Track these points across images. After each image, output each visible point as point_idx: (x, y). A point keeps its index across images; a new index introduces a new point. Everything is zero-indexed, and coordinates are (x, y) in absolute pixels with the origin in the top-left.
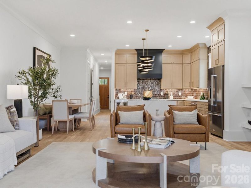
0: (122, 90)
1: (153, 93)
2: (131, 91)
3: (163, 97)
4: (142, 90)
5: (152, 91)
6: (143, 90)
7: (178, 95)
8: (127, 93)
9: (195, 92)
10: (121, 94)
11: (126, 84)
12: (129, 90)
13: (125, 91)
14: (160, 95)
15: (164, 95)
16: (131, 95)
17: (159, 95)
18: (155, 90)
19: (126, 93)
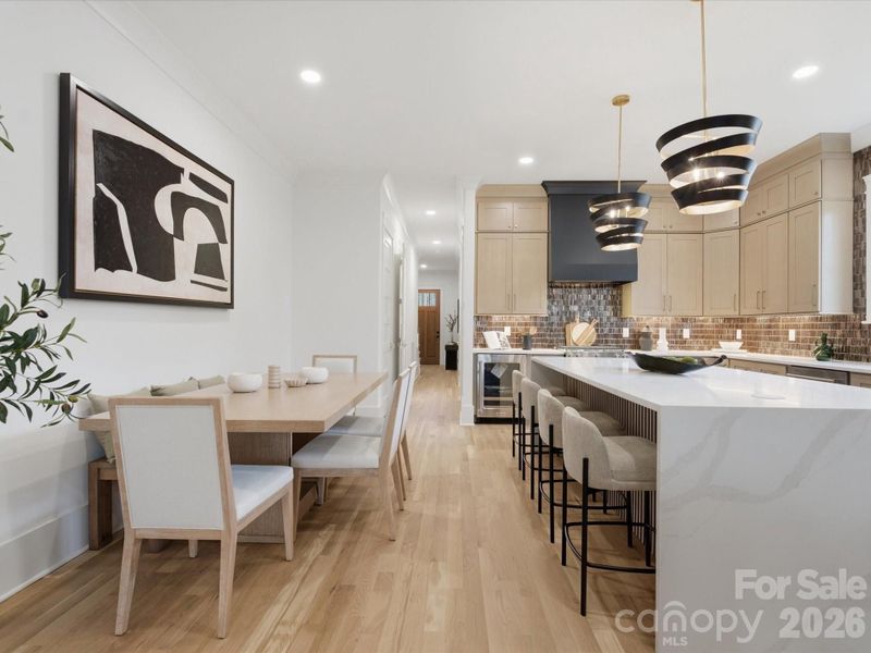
0: (496, 319)
1: (597, 330)
2: (526, 324)
3: (629, 341)
4: (561, 319)
5: (593, 324)
6: (564, 320)
7: (681, 337)
8: (512, 330)
9: (741, 327)
10: (494, 333)
11: (511, 300)
12: (517, 319)
13: (504, 324)
14: (621, 336)
15: (634, 336)
16: (526, 337)
17: (615, 336)
18: (605, 320)
19: (508, 330)
